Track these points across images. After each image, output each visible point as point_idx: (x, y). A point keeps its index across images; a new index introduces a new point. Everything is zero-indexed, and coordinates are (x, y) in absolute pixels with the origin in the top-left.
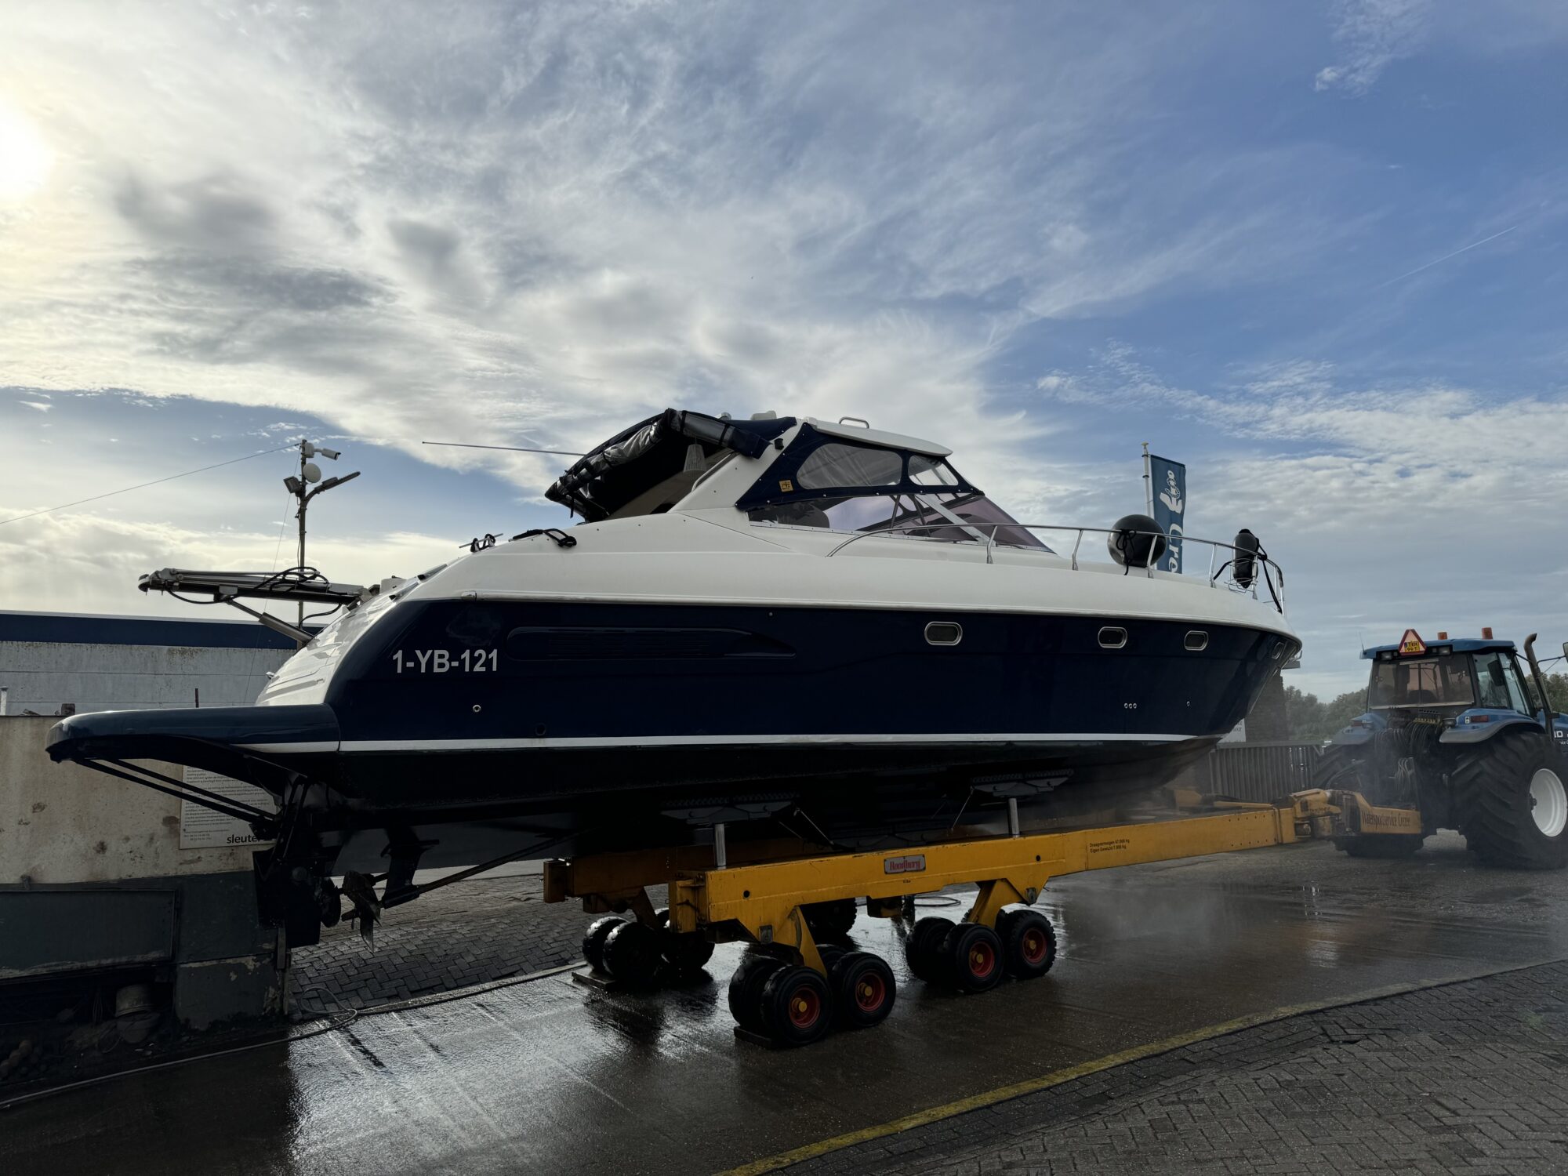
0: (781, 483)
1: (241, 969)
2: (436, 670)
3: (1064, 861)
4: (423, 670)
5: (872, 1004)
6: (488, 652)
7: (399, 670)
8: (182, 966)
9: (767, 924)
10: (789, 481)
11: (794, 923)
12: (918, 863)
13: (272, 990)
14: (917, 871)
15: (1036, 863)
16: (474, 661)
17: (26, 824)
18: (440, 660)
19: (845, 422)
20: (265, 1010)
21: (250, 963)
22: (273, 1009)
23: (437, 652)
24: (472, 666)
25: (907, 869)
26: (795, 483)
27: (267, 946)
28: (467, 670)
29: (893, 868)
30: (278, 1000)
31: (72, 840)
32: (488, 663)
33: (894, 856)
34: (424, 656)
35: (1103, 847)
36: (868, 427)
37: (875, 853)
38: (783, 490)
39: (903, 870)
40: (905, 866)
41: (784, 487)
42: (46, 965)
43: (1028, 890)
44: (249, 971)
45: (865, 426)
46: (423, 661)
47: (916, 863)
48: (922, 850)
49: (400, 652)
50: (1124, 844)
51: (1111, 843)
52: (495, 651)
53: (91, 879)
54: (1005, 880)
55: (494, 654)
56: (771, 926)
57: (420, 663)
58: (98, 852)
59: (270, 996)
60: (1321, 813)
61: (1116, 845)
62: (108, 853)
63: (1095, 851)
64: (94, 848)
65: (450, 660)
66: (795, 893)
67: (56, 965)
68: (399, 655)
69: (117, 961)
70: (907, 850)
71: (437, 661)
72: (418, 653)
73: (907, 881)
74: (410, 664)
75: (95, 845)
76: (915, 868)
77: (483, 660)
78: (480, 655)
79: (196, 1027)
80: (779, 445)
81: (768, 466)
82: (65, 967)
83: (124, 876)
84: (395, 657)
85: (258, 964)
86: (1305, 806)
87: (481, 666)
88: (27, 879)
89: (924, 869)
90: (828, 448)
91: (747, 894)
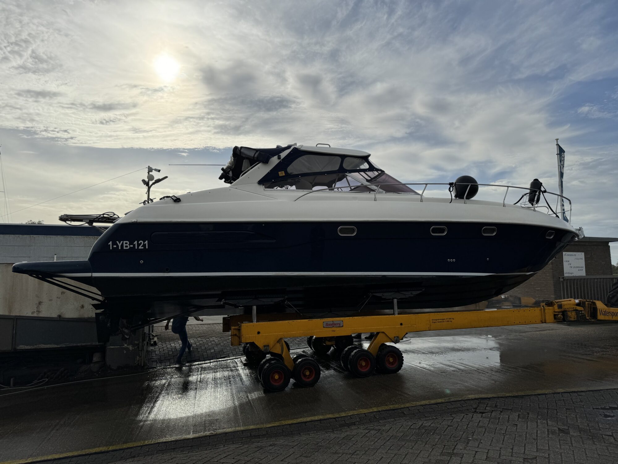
0: (279, 173)
1: (127, 349)
2: (125, 248)
3: (415, 326)
4: (120, 248)
5: (308, 378)
6: (144, 242)
7: (111, 249)
8: (108, 347)
9: (267, 345)
10: (284, 172)
11: (280, 345)
12: (340, 324)
13: (138, 357)
14: (339, 327)
15: (400, 326)
16: (139, 245)
17: (59, 298)
18: (126, 245)
19: (318, 146)
20: (136, 364)
21: (131, 348)
22: (138, 364)
23: (124, 242)
24: (138, 246)
25: (334, 326)
26: (286, 172)
27: (136, 342)
28: (136, 248)
29: (327, 325)
30: (140, 361)
31: (73, 304)
32: (144, 245)
33: (328, 320)
34: (120, 243)
35: (439, 321)
36: (330, 147)
37: (319, 319)
38: (280, 176)
39: (332, 326)
40: (333, 325)
41: (281, 174)
42: (65, 344)
43: (395, 337)
44: (130, 350)
45: (329, 147)
46: (120, 245)
47: (339, 324)
48: (342, 319)
49: (111, 242)
50: (451, 320)
51: (444, 319)
52: (147, 241)
53: (79, 317)
54: (383, 332)
55: (146, 242)
56: (269, 345)
57: (118, 246)
58: (82, 308)
59: (137, 359)
60: (570, 310)
61: (446, 320)
62: (84, 308)
63: (434, 322)
64: (80, 307)
65: (129, 245)
66: (281, 333)
67: (68, 344)
68: (111, 243)
69: (87, 344)
70: (335, 318)
71: (125, 245)
72: (118, 242)
73: (334, 331)
74: (115, 246)
75: (80, 306)
76: (338, 326)
77: (142, 244)
78: (141, 243)
79: (113, 368)
80: (279, 158)
81: (274, 166)
82: (71, 345)
83: (90, 316)
84: (109, 244)
85: (133, 348)
86: (560, 306)
87: (141, 247)
88: (60, 316)
89: (343, 326)
90: (305, 157)
91: (259, 333)
